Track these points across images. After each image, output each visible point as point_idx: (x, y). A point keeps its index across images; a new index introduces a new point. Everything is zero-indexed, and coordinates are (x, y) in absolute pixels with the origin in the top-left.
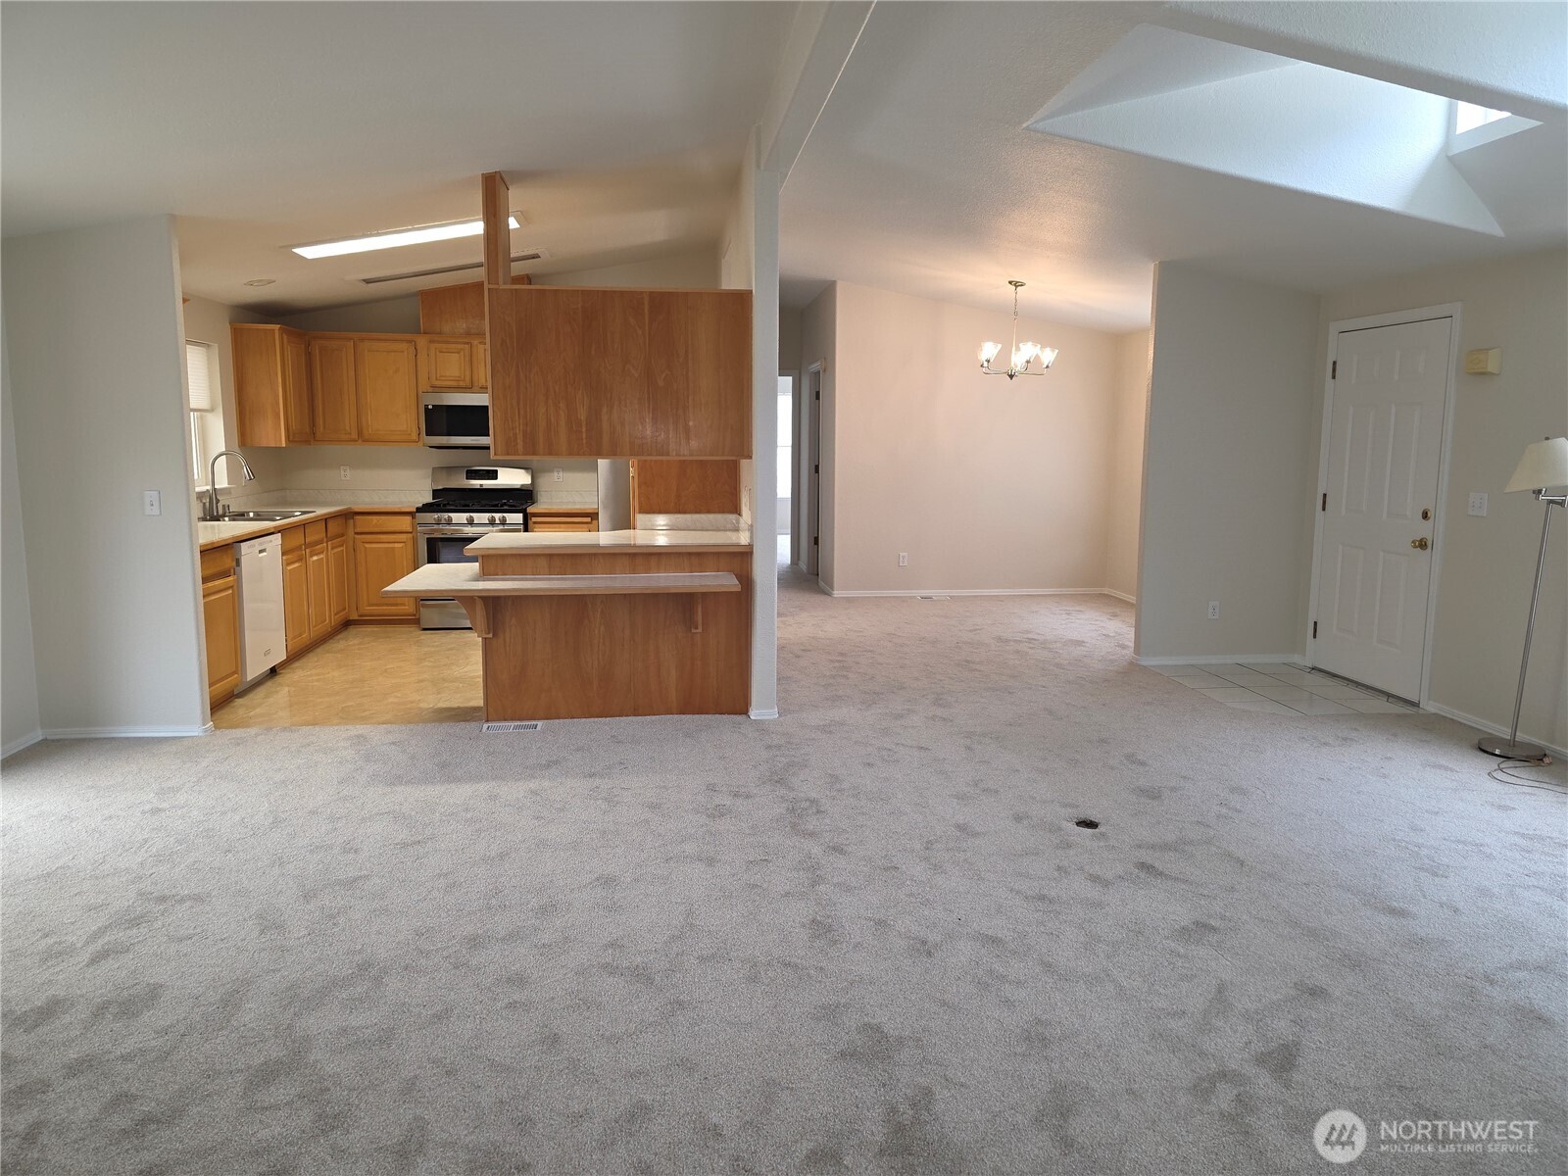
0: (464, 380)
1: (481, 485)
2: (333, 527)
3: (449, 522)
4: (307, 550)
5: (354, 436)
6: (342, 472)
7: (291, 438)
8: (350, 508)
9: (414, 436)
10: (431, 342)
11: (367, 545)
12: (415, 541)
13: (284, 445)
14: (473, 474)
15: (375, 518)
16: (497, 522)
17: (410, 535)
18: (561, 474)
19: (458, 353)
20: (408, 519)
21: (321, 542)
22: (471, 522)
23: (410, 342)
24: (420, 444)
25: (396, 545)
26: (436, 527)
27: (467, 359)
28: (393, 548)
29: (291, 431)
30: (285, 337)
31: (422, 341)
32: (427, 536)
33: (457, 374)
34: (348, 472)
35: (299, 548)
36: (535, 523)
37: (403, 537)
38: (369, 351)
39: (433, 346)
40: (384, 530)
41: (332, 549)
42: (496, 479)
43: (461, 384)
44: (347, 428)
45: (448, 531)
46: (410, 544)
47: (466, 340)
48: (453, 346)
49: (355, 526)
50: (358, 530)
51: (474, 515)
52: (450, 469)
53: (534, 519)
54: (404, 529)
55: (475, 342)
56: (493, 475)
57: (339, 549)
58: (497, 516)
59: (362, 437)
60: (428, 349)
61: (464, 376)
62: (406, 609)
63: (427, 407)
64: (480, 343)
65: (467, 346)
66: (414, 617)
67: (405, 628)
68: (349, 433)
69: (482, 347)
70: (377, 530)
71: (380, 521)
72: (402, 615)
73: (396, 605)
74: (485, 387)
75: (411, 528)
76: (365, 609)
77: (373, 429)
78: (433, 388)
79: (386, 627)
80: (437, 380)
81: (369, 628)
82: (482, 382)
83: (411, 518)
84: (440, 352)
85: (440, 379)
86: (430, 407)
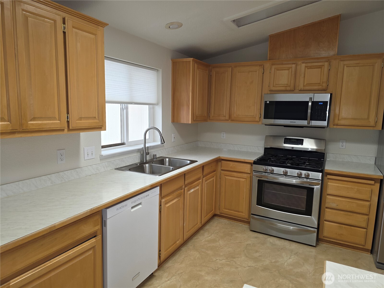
0: (290, 86)
1: (293, 148)
2: (206, 170)
3: (272, 172)
4: (186, 188)
5: (227, 118)
6: (222, 135)
7: (195, 119)
8: (219, 157)
9: (257, 119)
10: (273, 64)
11: (227, 177)
12: (251, 178)
13: (190, 123)
14: (287, 141)
15: (232, 163)
16: (303, 176)
17: (249, 175)
18: (344, 144)
19: (288, 70)
20: (249, 166)
21: (199, 179)
22: (285, 174)
23: (260, 65)
24: (260, 123)
25: (241, 180)
26: (264, 174)
27: (293, 73)
28: (239, 181)
29: (195, 115)
30: (196, 65)
31: (267, 65)
32: (258, 178)
33: (286, 82)
34: (225, 135)
35: (181, 188)
36: (329, 179)
37: (245, 175)
38: (239, 72)
39: (274, 67)
40: (236, 170)
41: (206, 181)
42: (302, 144)
43: (288, 88)
44: (224, 114)
45: (270, 178)
46: (249, 180)
47: (294, 62)
48: (285, 66)
49: (221, 167)
50: (223, 168)
51: (288, 170)
52: (275, 137)
53: (329, 177)
54: (246, 171)
55: (299, 63)
56: (301, 142)
57: (212, 179)
58: (304, 172)
59: (231, 118)
60: (271, 69)
61: (290, 84)
62: (243, 215)
63: (266, 102)
64: (303, 63)
65: (294, 66)
66: (247, 220)
67: (242, 225)
68: (225, 117)
69: (304, 65)
70: (232, 170)
71: (234, 165)
72: (241, 218)
73: (239, 212)
74: (303, 90)
75: (250, 172)
76: (223, 210)
77: (237, 115)
78: (271, 91)
79: (232, 221)
80: (273, 86)
81: (225, 220)
82: (301, 87)
83: (251, 165)
84: (277, 70)
85: (275, 86)
86: (268, 102)
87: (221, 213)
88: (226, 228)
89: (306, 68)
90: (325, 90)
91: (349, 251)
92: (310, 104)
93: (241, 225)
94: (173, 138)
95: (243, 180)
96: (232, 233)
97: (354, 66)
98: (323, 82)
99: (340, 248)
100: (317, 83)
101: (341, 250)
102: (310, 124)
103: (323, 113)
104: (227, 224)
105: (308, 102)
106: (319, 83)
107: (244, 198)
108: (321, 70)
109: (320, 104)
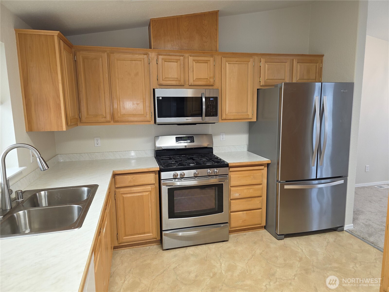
0: (180, 81)
1: (185, 146)
5: (108, 118)
6: (96, 142)
7: (69, 123)
9: (148, 118)
10: (159, 54)
11: (124, 196)
12: (156, 189)
13: (65, 130)
14: (180, 140)
15: (129, 177)
17: (154, 186)
18: (224, 136)
19: (177, 62)
20: (152, 175)
22: (196, 176)
23: (145, 54)
24: (152, 122)
25: (144, 194)
27: (182, 66)
28: (141, 196)
31: (153, 54)
32: (168, 187)
33: (176, 77)
34: (99, 141)
36: (231, 172)
37: (149, 188)
38: (117, 60)
39: (161, 57)
43: (179, 83)
44: (104, 114)
46: (153, 192)
47: (182, 54)
48: (173, 57)
49: (116, 183)
50: (118, 186)
54: (150, 183)
55: (187, 55)
59: (114, 119)
60: (157, 59)
61: (180, 78)
62: (151, 235)
63: (158, 98)
64: (191, 56)
65: (182, 58)
66: (155, 240)
67: (150, 247)
68: (106, 117)
69: (191, 59)
70: (132, 184)
71: (134, 178)
72: (147, 240)
73: (144, 233)
74: (193, 85)
75: (155, 182)
76: (123, 239)
77: (122, 114)
78: (160, 85)
79: (136, 247)
80: (163, 80)
81: (126, 250)
82: (191, 82)
83: (155, 174)
84: (165, 61)
85: (165, 80)
86: (161, 98)
87: (120, 244)
88: (136, 260)
89: (194, 62)
90: (212, 86)
91: (250, 233)
92: (204, 100)
93: (148, 248)
94: (31, 156)
95: (147, 193)
96: (147, 262)
97: (234, 64)
98: (210, 78)
99: (243, 233)
100: (205, 79)
101: (245, 234)
102: (205, 121)
103: (214, 109)
104: (131, 253)
105: (201, 98)
106: (207, 78)
107: (149, 215)
108: (208, 64)
109: (211, 99)
